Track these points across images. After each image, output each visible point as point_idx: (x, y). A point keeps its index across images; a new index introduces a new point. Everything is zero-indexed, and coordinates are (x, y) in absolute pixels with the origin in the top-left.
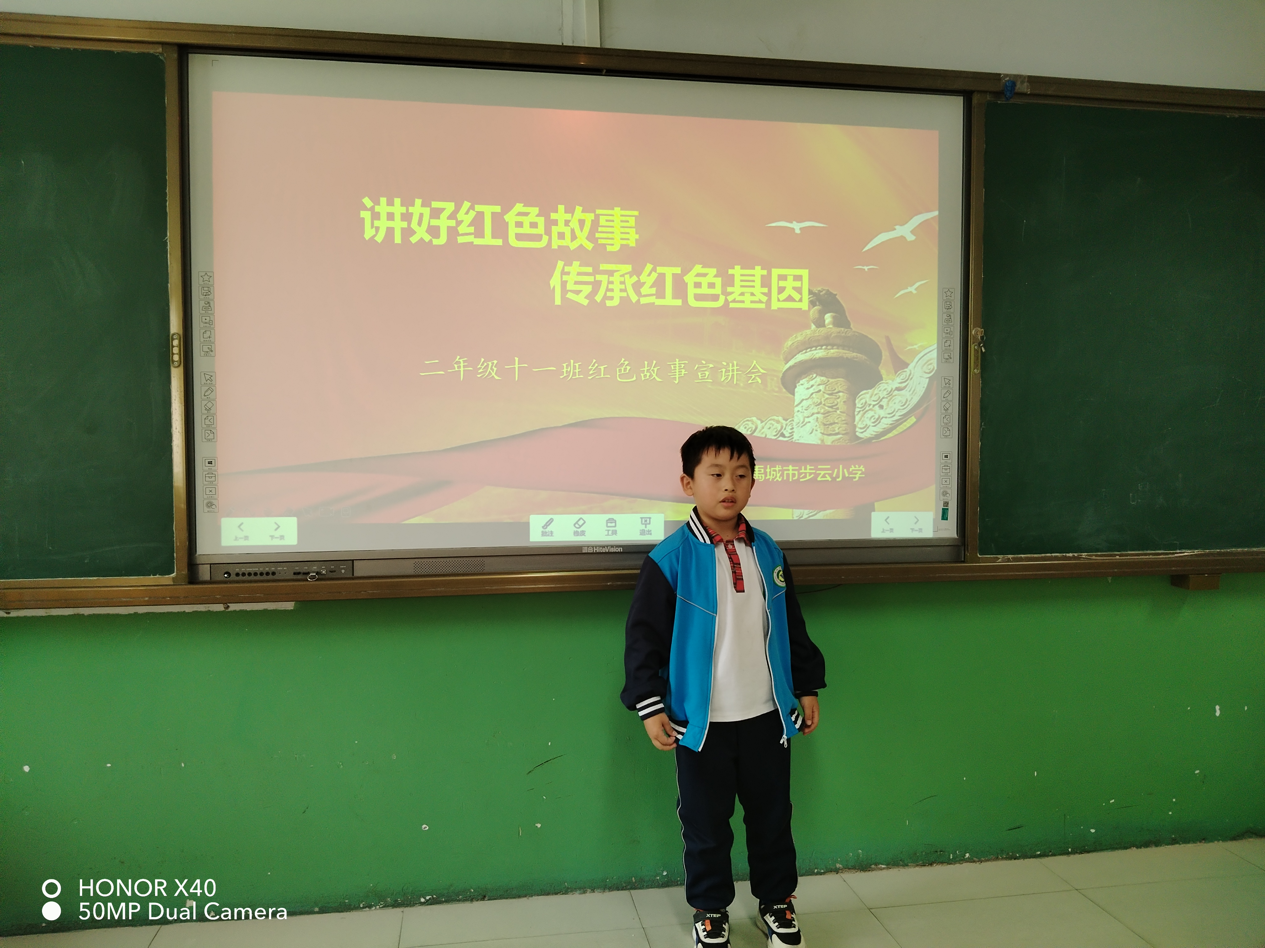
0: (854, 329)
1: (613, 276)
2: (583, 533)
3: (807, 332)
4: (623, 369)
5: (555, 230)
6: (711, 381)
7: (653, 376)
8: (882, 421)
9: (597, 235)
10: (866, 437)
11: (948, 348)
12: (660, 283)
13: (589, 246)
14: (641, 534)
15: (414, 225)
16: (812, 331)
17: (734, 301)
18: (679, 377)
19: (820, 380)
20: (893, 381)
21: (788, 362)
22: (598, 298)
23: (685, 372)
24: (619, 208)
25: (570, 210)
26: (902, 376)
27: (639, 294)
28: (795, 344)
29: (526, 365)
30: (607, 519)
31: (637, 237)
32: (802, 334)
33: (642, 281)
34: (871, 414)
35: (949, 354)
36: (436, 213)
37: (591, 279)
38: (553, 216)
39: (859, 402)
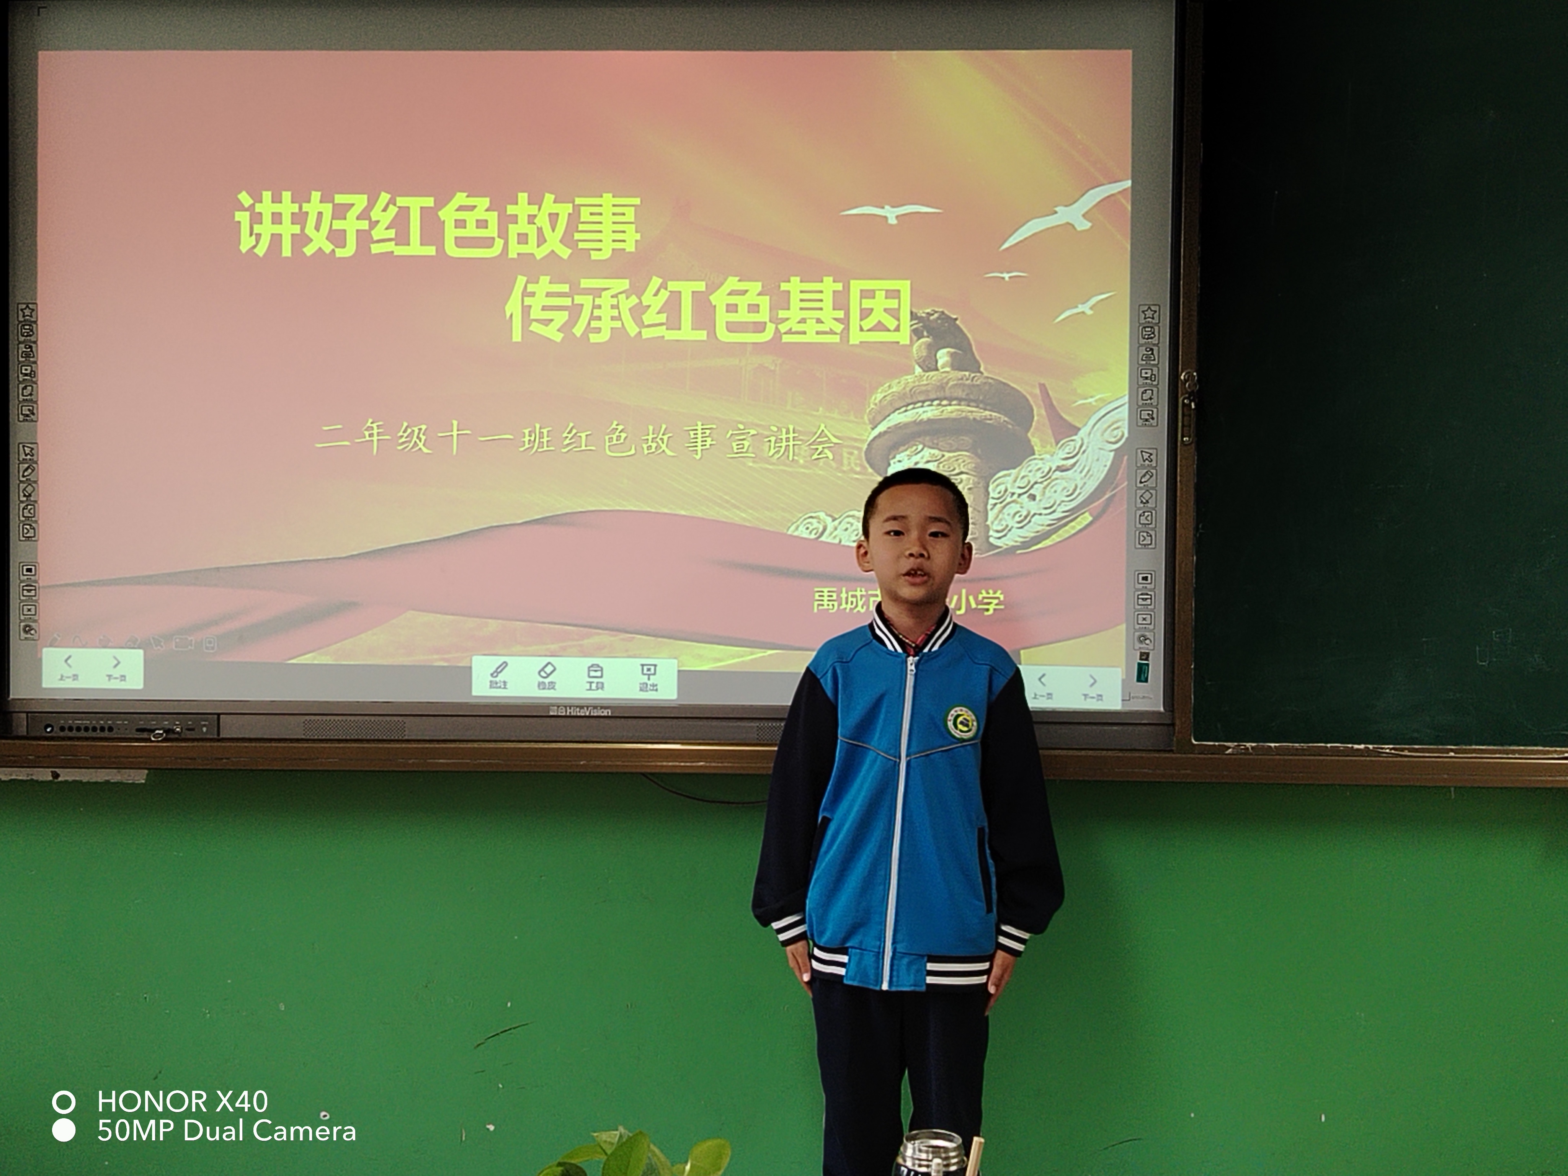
0: (986, 374)
1: (600, 297)
2: (552, 686)
3: (907, 380)
4: (615, 437)
5: (513, 230)
6: (753, 455)
7: (661, 448)
8: (1033, 520)
9: (577, 236)
10: (1007, 545)
11: (1149, 401)
12: (672, 306)
13: (564, 252)
14: (641, 690)
15: (310, 230)
16: (916, 377)
17: (790, 332)
18: (702, 450)
19: (930, 453)
20: (1052, 456)
21: (876, 427)
22: (578, 330)
23: (712, 441)
24: (610, 195)
25: (536, 200)
26: (1068, 447)
27: (640, 324)
28: (888, 398)
29: (468, 432)
30: (590, 665)
31: (638, 236)
32: (899, 383)
33: (645, 304)
34: (1014, 508)
35: (1150, 412)
36: (340, 212)
37: (567, 302)
38: (511, 210)
39: (994, 490)
